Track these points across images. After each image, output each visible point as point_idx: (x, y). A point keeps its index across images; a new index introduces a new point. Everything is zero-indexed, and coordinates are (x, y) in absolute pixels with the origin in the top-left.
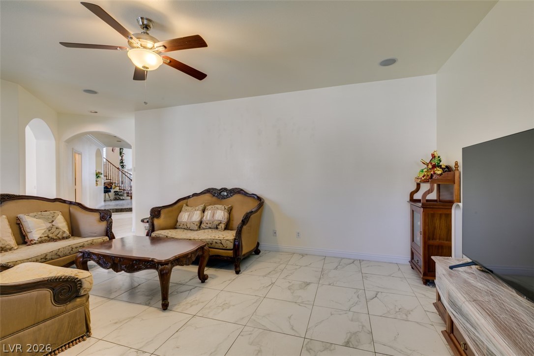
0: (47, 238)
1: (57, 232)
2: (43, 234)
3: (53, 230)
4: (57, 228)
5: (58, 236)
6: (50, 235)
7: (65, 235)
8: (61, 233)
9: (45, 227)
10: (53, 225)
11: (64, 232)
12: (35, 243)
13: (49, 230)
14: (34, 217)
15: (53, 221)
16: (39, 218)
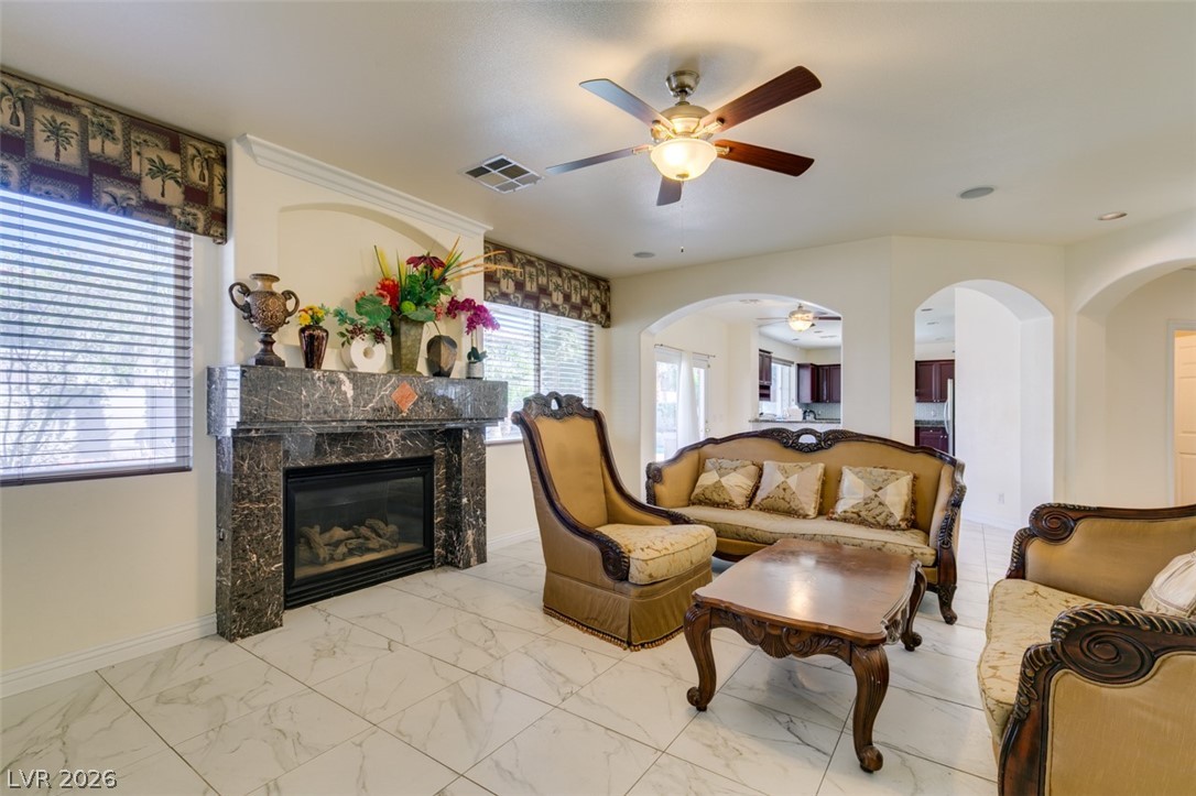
0: (855, 515)
1: (877, 512)
2: (853, 507)
3: (871, 506)
4: (880, 503)
5: (878, 518)
6: (863, 514)
7: (890, 522)
8: (884, 515)
9: (862, 496)
10: (876, 496)
11: (891, 515)
12: (836, 519)
13: (866, 504)
14: (857, 474)
15: (880, 488)
16: (862, 478)
